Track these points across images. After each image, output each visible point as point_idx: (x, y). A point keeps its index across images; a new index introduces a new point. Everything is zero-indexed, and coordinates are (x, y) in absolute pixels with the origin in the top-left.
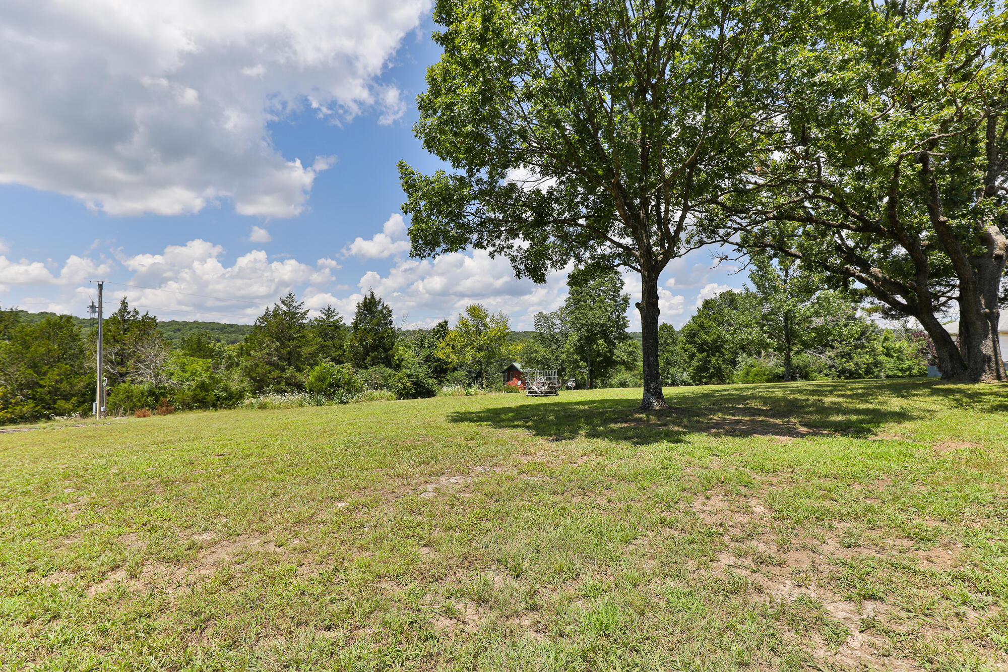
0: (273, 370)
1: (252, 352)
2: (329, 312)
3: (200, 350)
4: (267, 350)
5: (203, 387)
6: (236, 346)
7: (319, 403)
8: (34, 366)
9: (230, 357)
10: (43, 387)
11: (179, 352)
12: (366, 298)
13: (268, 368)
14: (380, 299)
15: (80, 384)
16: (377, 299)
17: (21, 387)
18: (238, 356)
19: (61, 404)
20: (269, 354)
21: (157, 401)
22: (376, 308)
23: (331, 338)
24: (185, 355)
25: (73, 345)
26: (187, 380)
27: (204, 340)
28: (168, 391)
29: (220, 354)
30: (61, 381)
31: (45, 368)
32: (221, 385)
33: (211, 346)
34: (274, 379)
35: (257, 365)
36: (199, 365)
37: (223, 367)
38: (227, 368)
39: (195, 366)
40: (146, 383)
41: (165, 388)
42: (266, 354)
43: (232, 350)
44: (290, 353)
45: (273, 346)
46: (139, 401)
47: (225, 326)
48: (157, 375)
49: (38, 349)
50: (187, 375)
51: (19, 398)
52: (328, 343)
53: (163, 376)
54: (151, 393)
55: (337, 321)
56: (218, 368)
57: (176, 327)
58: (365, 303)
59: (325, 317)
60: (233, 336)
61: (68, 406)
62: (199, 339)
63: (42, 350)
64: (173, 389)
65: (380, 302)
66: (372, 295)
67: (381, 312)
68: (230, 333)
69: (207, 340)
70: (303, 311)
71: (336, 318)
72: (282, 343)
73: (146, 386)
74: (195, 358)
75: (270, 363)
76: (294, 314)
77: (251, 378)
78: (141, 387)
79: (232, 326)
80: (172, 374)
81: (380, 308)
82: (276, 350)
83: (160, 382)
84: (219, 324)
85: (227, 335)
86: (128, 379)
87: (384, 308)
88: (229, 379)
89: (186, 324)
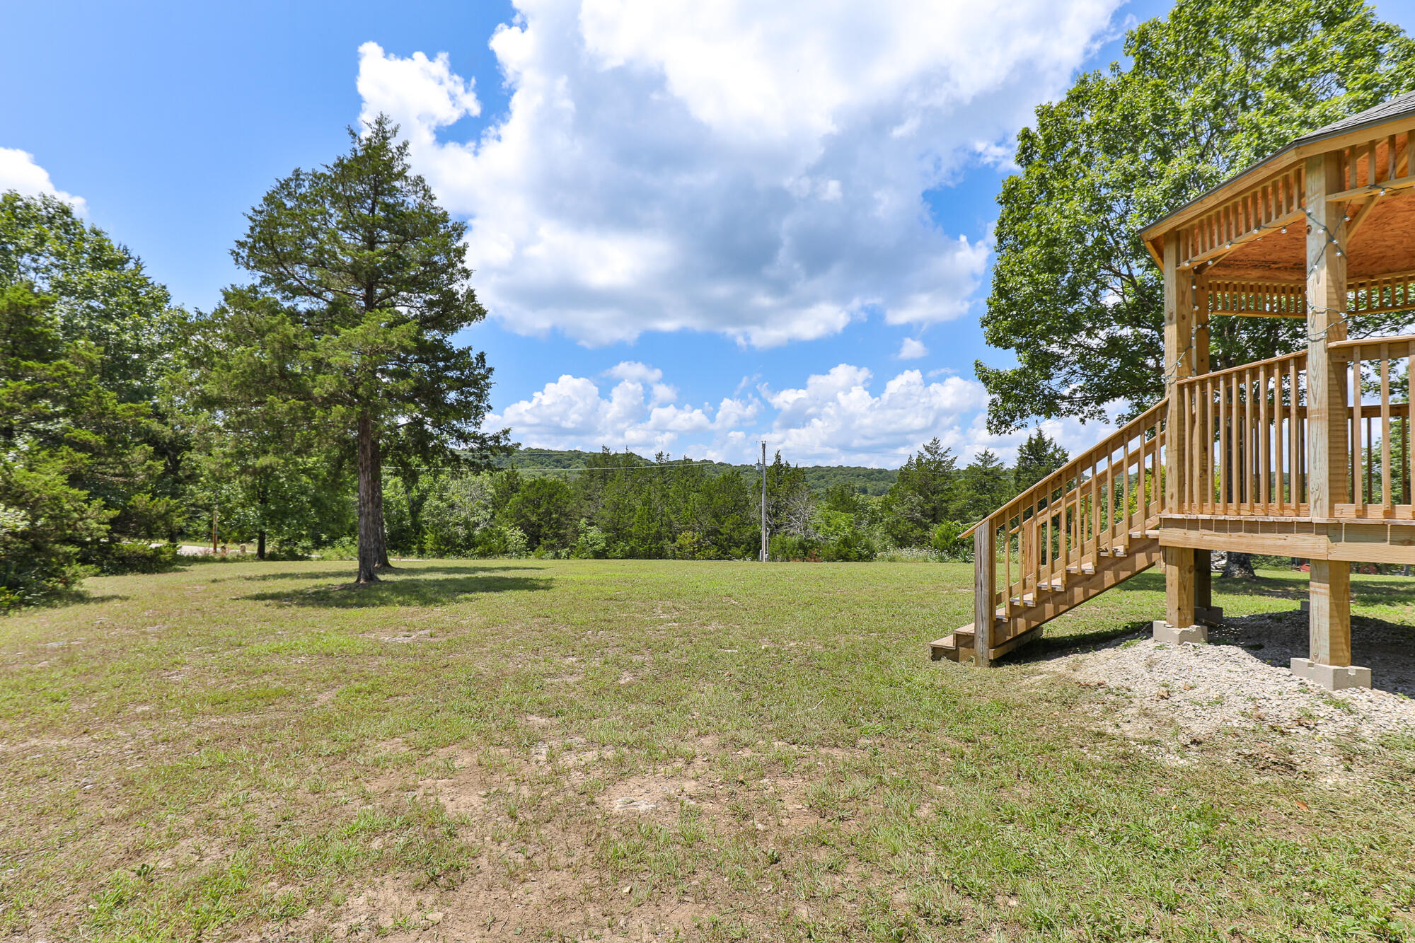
0: (916, 528)
1: (894, 507)
2: (987, 458)
3: (844, 503)
4: (909, 505)
5: (846, 542)
6: (881, 499)
7: (942, 560)
8: (716, 516)
9: (873, 512)
10: (722, 534)
11: (825, 505)
12: (1031, 438)
13: (910, 525)
14: (1052, 439)
15: (747, 533)
16: (1047, 438)
17: (709, 534)
18: (882, 510)
19: (734, 550)
20: (912, 510)
21: (806, 554)
22: (1046, 451)
23: (988, 490)
24: (830, 508)
25: (741, 497)
26: (832, 534)
27: (848, 491)
28: (814, 544)
29: (863, 507)
30: (734, 530)
31: (723, 517)
32: (863, 541)
33: (855, 498)
34: (917, 538)
35: (898, 521)
36: (842, 519)
37: (865, 522)
38: (869, 524)
39: (839, 520)
40: (796, 536)
41: (812, 542)
42: (909, 509)
43: (875, 502)
44: (934, 509)
45: (915, 500)
46: (791, 553)
47: (873, 472)
48: (806, 528)
49: (719, 500)
50: (832, 529)
51: (708, 543)
52: (983, 497)
53: (811, 529)
54: (801, 546)
55: (997, 468)
56: (860, 524)
57: (821, 473)
58: (1030, 446)
59: (981, 464)
60: (882, 484)
61: (739, 552)
62: (843, 491)
63: (721, 502)
64: (819, 544)
65: (1050, 443)
66: (1040, 434)
67: (1053, 456)
68: (878, 481)
69: (851, 492)
70: (949, 459)
71: (994, 464)
72: (926, 497)
73: (796, 539)
74: (839, 512)
75: (911, 520)
76: (940, 462)
77: (893, 535)
78: (793, 539)
79: (880, 471)
80: (818, 528)
81: (1051, 450)
82: (919, 504)
83: (808, 536)
84: (865, 469)
85: (874, 483)
86: (783, 530)
87: (1056, 450)
88: (871, 535)
89: (830, 469)
